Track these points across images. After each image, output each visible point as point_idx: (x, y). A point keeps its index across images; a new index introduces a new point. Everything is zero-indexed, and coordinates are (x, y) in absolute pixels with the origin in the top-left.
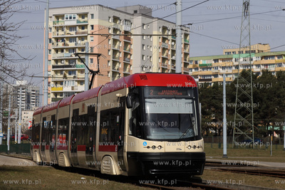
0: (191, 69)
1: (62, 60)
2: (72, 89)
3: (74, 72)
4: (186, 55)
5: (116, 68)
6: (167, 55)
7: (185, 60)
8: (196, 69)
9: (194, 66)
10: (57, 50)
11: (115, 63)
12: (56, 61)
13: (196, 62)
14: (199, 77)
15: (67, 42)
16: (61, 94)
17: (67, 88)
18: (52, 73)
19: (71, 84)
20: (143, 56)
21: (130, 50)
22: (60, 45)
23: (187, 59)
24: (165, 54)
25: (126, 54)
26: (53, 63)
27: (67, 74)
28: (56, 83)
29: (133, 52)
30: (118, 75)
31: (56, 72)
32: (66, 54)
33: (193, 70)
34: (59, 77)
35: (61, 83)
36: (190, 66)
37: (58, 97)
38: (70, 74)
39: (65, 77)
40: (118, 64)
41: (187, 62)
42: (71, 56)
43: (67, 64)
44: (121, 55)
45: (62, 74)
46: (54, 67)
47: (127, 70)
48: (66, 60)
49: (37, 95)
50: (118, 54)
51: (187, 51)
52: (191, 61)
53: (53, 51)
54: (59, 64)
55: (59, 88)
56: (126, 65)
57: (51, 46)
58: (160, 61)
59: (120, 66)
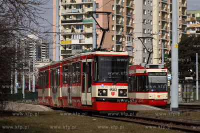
0: (189, 22)
1: (70, 15)
2: (80, 42)
3: (81, 26)
4: (184, 9)
5: (120, 22)
6: (166, 10)
7: (183, 14)
8: (194, 22)
9: (191, 19)
10: (65, 7)
11: (118, 17)
12: (65, 16)
13: (193, 16)
14: (196, 30)
16: (70, 46)
17: (75, 41)
18: (61, 28)
19: (79, 37)
20: (144, 11)
21: (132, 6)
22: (68, 2)
23: (185, 13)
24: (165, 9)
25: (128, 9)
26: (62, 18)
27: (75, 28)
28: (65, 37)
29: (135, 7)
30: (121, 29)
31: (65, 26)
32: (74, 10)
33: (191, 23)
34: (69, 31)
35: (70, 36)
36: (188, 19)
37: (67, 49)
38: (77, 28)
39: (73, 31)
40: (121, 18)
41: (185, 15)
42: (78, 12)
43: (75, 19)
44: (125, 10)
45: (70, 28)
46: (62, 22)
47: (130, 23)
48: (74, 15)
49: (47, 46)
50: (121, 9)
51: (185, 5)
52: (189, 15)
53: (62, 8)
54: (68, 19)
55: (68, 41)
56: (128, 19)
57: (61, 4)
58: (160, 15)
59: (123, 20)
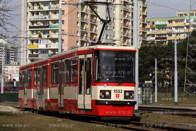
0: (149, 29)
1: (37, 21)
2: (47, 47)
3: (47, 32)
4: (144, 16)
5: (84, 28)
6: (128, 17)
7: (144, 21)
8: (153, 29)
9: (151, 26)
10: (33, 13)
11: (83, 24)
12: (33, 22)
13: (153, 23)
14: (156, 36)
15: (42, 6)
16: (37, 51)
17: (42, 46)
18: (29, 33)
19: (46, 42)
20: (107, 18)
22: (36, 8)
23: (145, 21)
24: (126, 16)
25: (92, 16)
26: (30, 24)
27: (42, 34)
28: (32, 41)
30: (85, 35)
31: (32, 32)
32: (41, 16)
33: (151, 30)
34: (36, 36)
35: (37, 41)
36: (148, 26)
37: (34, 53)
38: (44, 34)
39: (40, 36)
40: (85, 25)
41: (145, 23)
42: (45, 18)
43: (42, 25)
44: (89, 17)
45: (37, 33)
46: (30, 27)
47: (94, 30)
48: (41, 21)
49: (15, 50)
50: (86, 16)
51: (145, 14)
52: (149, 22)
53: (30, 14)
54: (35, 25)
55: (35, 46)
56: (92, 25)
57: (29, 10)
58: (122, 22)
59: (87, 27)
